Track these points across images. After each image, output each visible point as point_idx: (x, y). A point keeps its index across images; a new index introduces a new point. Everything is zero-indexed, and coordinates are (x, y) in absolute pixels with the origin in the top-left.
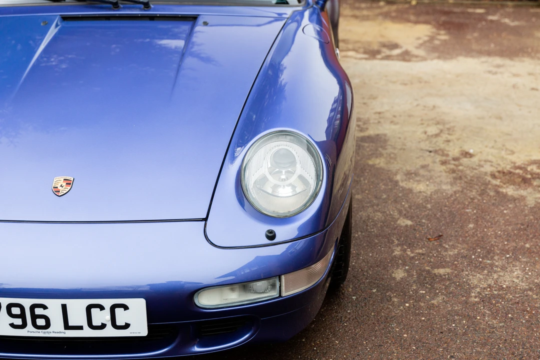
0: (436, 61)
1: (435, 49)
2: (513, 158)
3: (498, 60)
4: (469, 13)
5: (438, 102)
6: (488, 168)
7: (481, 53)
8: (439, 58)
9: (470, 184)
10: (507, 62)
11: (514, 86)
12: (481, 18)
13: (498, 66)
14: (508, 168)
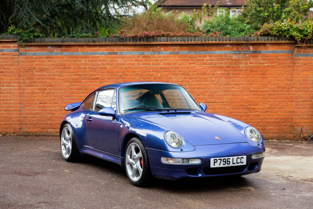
0: (274, 157)
1: (273, 154)
2: (308, 177)
3: (300, 157)
4: (286, 145)
5: (277, 166)
6: (299, 179)
7: (292, 155)
8: (275, 156)
9: (293, 181)
10: (304, 157)
11: (307, 163)
12: (291, 146)
13: (301, 158)
14: (306, 179)
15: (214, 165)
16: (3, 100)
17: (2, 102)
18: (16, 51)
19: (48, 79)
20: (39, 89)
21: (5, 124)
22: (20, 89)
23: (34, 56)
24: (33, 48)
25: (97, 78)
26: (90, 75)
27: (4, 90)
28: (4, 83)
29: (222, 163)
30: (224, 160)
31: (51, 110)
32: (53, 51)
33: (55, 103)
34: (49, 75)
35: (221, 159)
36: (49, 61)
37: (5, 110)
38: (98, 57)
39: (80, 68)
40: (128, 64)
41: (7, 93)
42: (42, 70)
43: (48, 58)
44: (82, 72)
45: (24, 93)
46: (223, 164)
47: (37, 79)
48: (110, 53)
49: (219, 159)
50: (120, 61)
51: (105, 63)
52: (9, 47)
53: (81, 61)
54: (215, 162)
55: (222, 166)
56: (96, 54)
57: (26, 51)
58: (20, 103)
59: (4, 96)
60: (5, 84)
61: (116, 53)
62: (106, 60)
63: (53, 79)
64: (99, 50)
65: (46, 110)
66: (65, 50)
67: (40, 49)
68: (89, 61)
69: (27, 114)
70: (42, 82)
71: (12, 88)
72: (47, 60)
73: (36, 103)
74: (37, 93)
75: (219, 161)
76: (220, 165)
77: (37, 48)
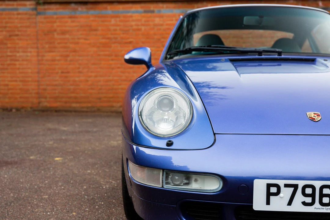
15: (268, 203)
16: (19, 69)
17: (18, 71)
18: (33, 9)
19: (71, 43)
20: (61, 56)
21: (21, 98)
22: (38, 56)
23: (55, 16)
24: (53, 6)
25: (130, 42)
26: (122, 38)
27: (20, 56)
28: (19, 48)
29: (299, 198)
30: (309, 191)
31: (75, 81)
32: (77, 9)
33: (80, 72)
34: (72, 39)
35: (296, 187)
36: (73, 22)
37: (21, 81)
38: (131, 16)
39: (109, 30)
40: (167, 25)
41: (23, 60)
42: (63, 33)
43: (71, 17)
44: (112, 34)
45: (42, 60)
46: (304, 203)
47: (59, 43)
48: (145, 12)
49: (286, 186)
50: (157, 20)
51: (139, 23)
52: (25, 5)
53: (110, 21)
54: (269, 194)
55: (297, 207)
56: (128, 12)
57: (45, 9)
58: (38, 73)
59: (20, 64)
60: (21, 50)
61: (153, 12)
62: (140, 20)
63: (77, 43)
64: (131, 8)
65: (69, 81)
66: (91, 9)
67: (62, 6)
68: (120, 21)
69: (48, 85)
70: (65, 47)
71: (29, 54)
72: (70, 20)
73: (57, 73)
74: (59, 60)
75: (286, 193)
76: (290, 203)
77: (57, 6)
